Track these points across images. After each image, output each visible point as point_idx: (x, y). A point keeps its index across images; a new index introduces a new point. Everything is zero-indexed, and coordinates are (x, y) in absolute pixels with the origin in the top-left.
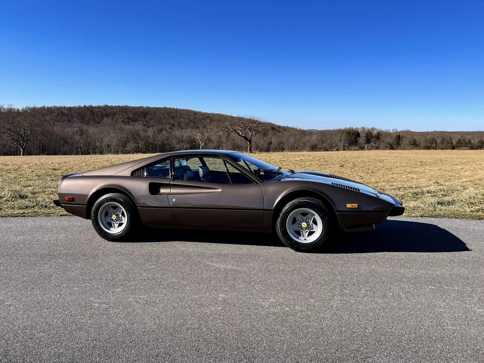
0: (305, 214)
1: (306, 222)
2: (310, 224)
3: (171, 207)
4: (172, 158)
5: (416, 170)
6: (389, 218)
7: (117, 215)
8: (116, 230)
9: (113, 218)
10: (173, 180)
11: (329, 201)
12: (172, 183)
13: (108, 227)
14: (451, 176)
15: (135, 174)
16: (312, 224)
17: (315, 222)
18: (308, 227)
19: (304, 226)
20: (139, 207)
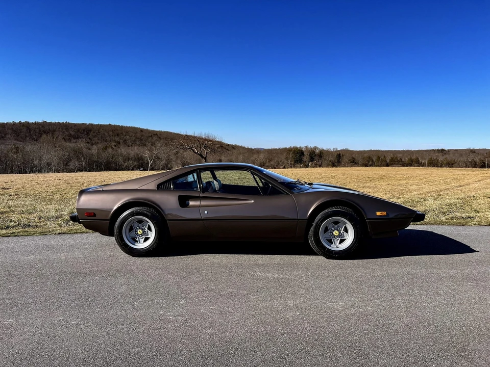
0: (336, 223)
1: (338, 230)
2: (342, 232)
3: (202, 220)
4: (198, 171)
5: (368, 185)
7: (142, 229)
8: (142, 245)
9: (139, 233)
10: (203, 193)
11: (361, 209)
12: (202, 195)
13: (133, 243)
14: (402, 190)
15: (161, 187)
16: (343, 232)
17: (346, 230)
18: (340, 235)
19: (336, 235)
20: (168, 220)
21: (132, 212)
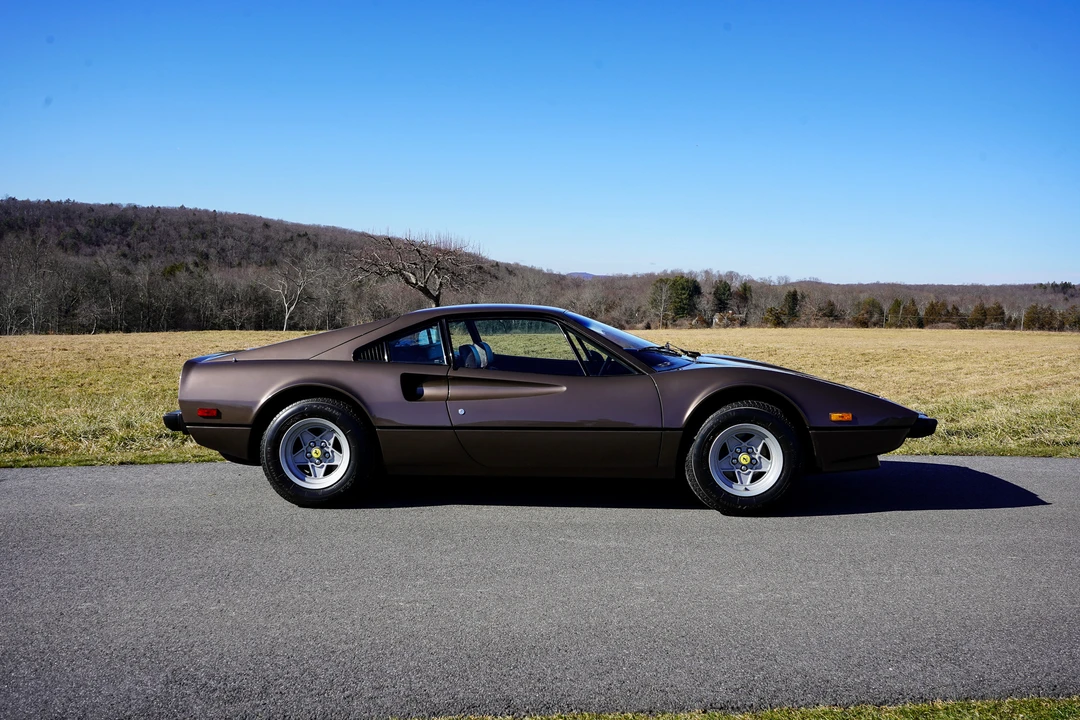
0: (745, 437)
1: (749, 453)
2: (756, 457)
3: (452, 428)
4: (444, 321)
6: (882, 458)
7: (322, 448)
8: (320, 482)
9: (314, 455)
10: (455, 369)
11: (798, 408)
12: (452, 373)
13: (300, 476)
15: (363, 355)
16: (760, 458)
17: (766, 453)
18: (753, 464)
19: (744, 462)
20: (379, 427)
21: (299, 409)
